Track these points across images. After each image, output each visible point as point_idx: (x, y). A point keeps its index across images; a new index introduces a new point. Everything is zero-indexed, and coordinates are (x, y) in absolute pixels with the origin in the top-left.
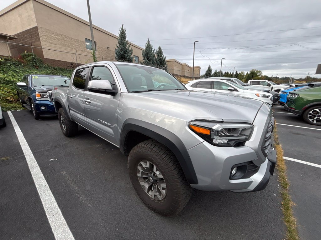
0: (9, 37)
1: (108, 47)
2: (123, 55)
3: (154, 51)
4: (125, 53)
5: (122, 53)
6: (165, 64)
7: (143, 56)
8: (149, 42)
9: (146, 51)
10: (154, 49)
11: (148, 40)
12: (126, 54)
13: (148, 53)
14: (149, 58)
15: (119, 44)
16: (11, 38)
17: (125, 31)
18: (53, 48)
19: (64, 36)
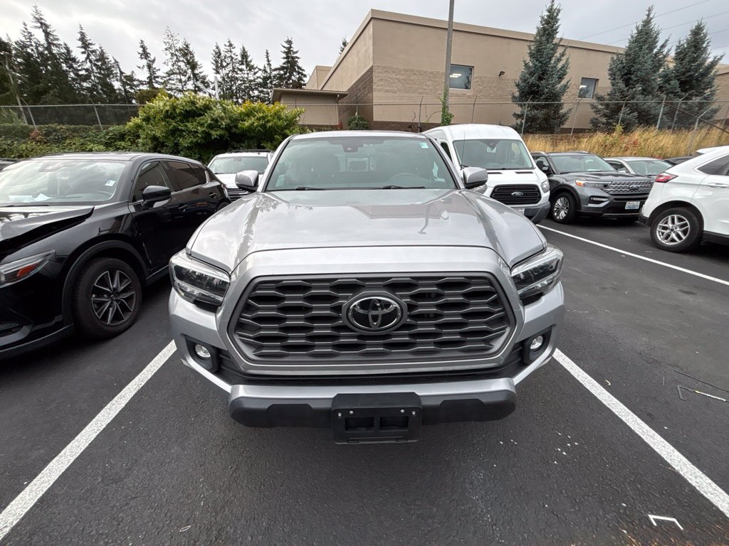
0: (340, 94)
1: (502, 73)
2: (534, 86)
3: (663, 46)
4: (540, 79)
5: (533, 80)
6: (709, 85)
7: (610, 75)
8: (647, 22)
9: (627, 55)
10: (667, 41)
11: (648, 15)
12: (543, 82)
13: (634, 61)
14: (633, 76)
15: (532, 55)
16: (343, 96)
17: (559, 11)
18: (388, 101)
19: (412, 70)
